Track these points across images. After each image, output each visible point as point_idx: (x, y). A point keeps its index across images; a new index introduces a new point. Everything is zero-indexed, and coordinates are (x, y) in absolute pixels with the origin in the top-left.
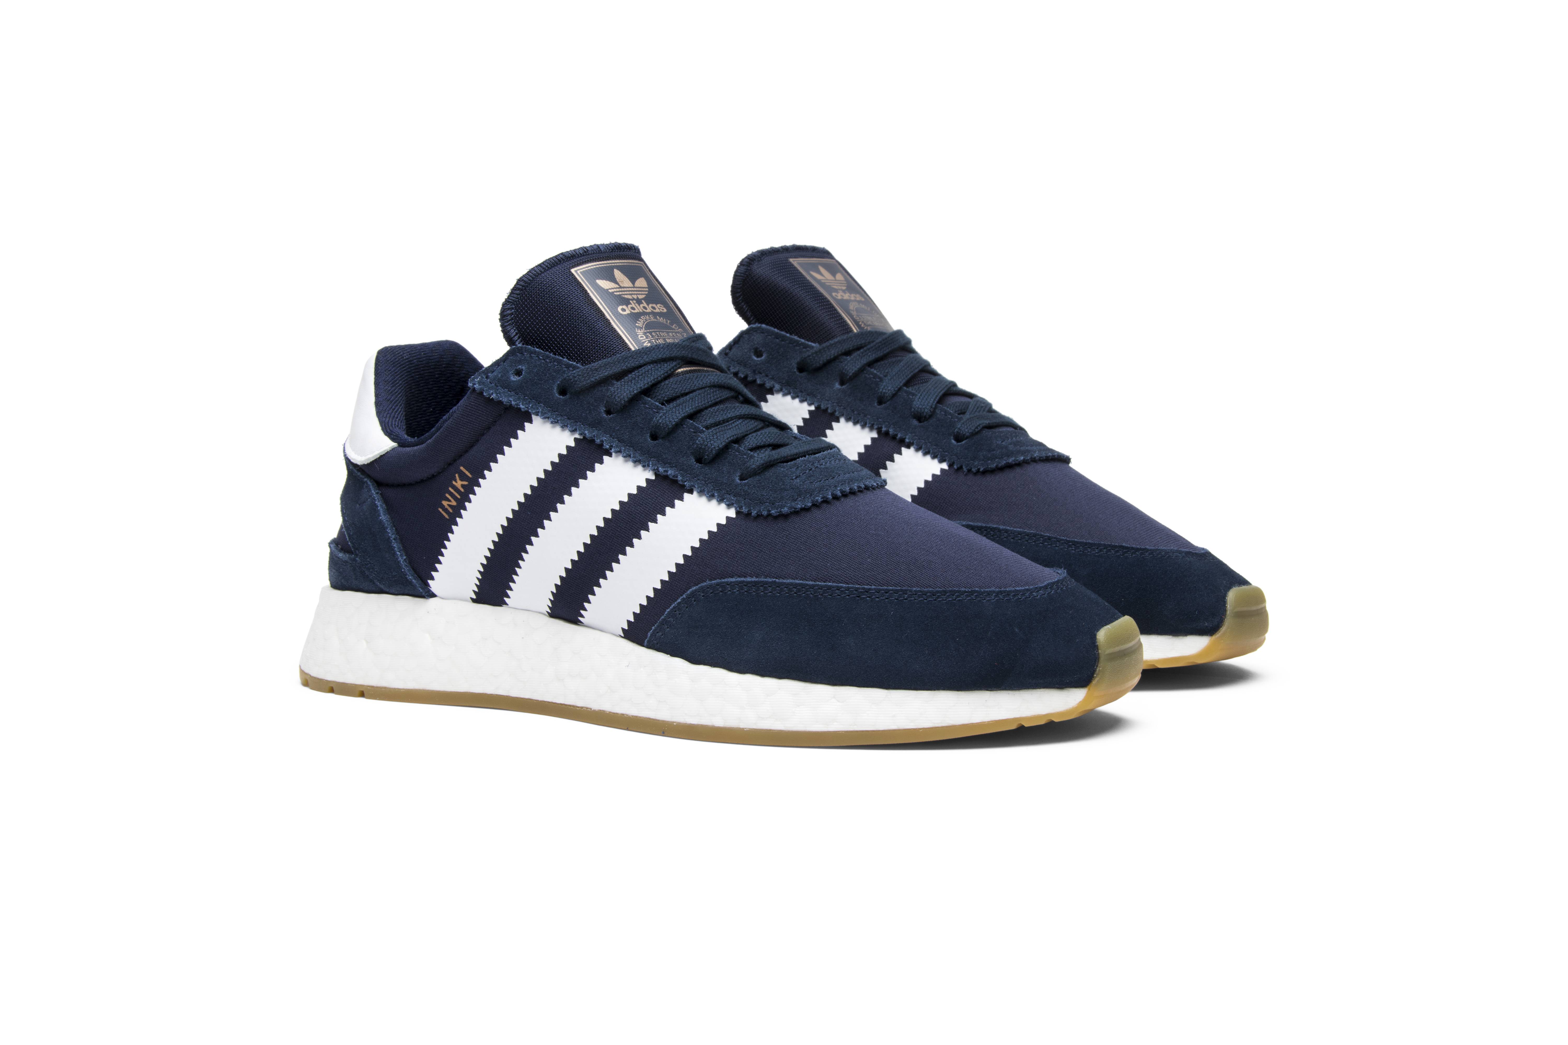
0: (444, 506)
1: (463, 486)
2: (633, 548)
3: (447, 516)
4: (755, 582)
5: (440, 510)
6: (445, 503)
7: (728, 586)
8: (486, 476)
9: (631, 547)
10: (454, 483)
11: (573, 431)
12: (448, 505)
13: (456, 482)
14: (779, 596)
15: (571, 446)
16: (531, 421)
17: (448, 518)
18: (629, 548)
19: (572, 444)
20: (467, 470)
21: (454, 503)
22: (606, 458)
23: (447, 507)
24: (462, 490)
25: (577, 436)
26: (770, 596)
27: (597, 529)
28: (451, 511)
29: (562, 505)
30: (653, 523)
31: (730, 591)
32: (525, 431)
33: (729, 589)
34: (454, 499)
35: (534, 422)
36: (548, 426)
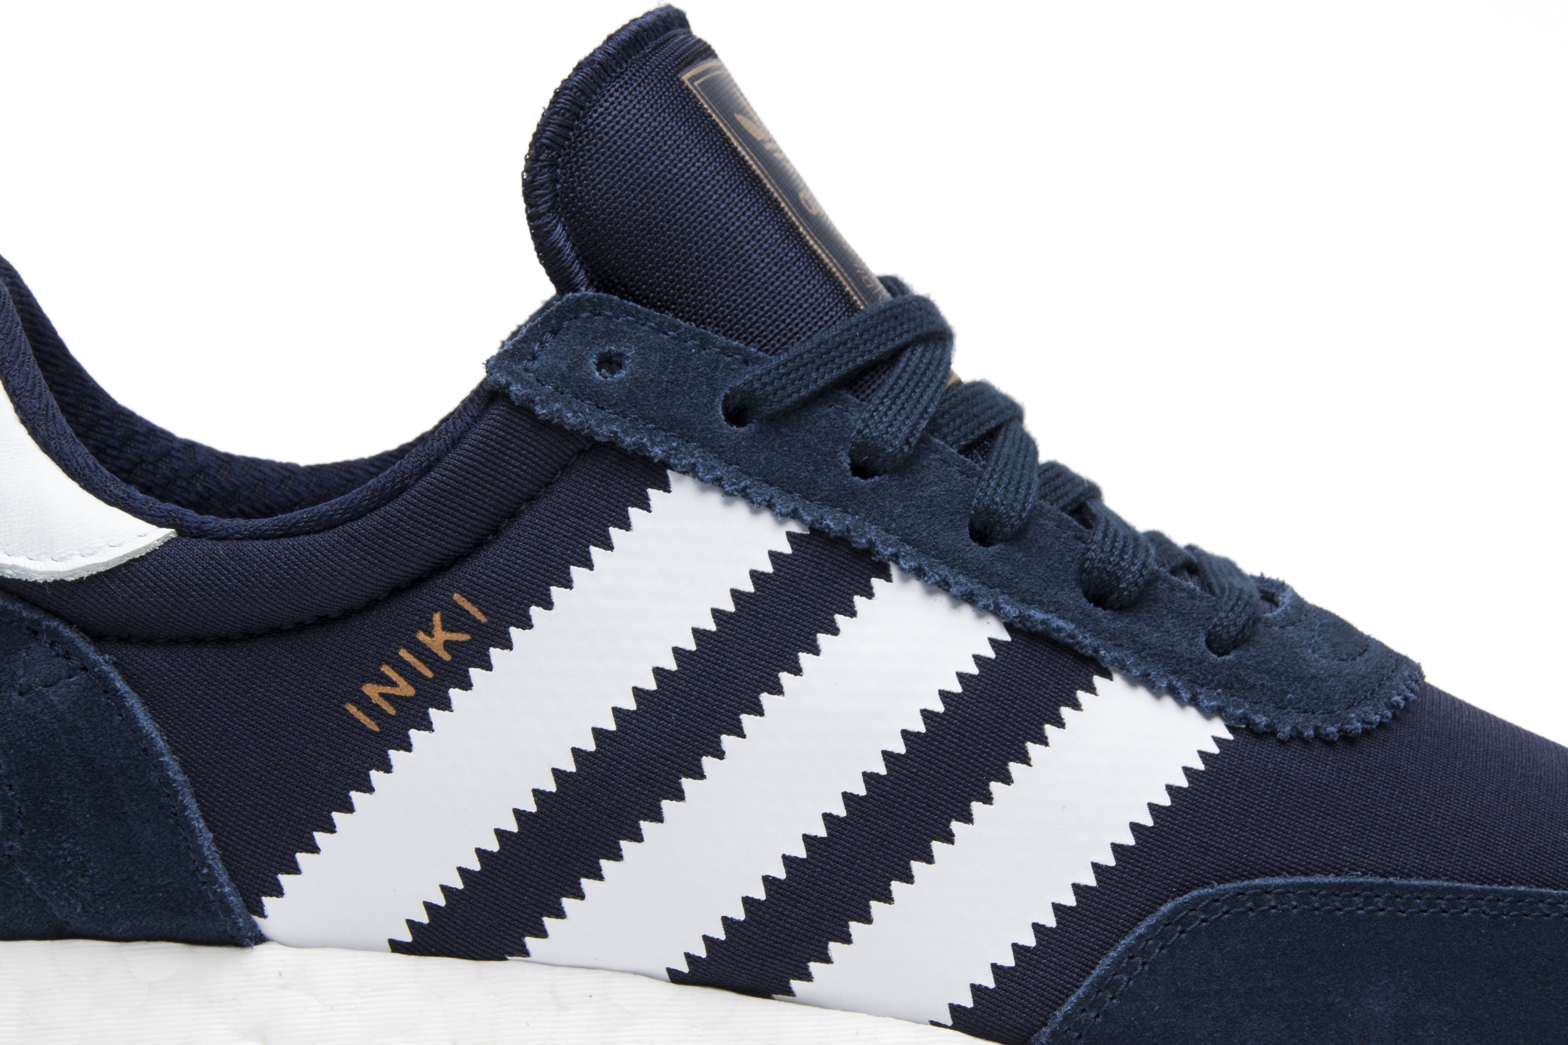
0: (368, 699)
1: (448, 645)
2: (991, 804)
3: (372, 726)
4: (1331, 885)
5: (352, 709)
6: (372, 690)
7: (1269, 896)
8: (534, 621)
9: (985, 803)
10: (422, 636)
11: (783, 516)
12: (385, 696)
13: (430, 634)
14: (1407, 918)
15: (781, 554)
16: (665, 486)
17: (377, 729)
18: (980, 804)
19: (786, 548)
20: (474, 603)
21: (405, 689)
22: (877, 583)
23: (376, 699)
24: (446, 657)
25: (794, 527)
26: (1383, 918)
27: (885, 759)
28: (392, 711)
29: (776, 697)
30: (1038, 745)
31: (1274, 907)
32: (650, 511)
33: (1273, 903)
34: (406, 678)
35: (674, 486)
36: (714, 500)
